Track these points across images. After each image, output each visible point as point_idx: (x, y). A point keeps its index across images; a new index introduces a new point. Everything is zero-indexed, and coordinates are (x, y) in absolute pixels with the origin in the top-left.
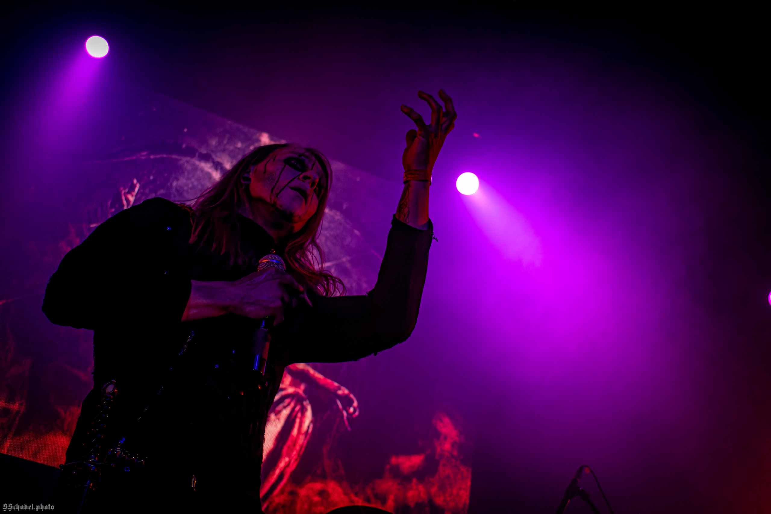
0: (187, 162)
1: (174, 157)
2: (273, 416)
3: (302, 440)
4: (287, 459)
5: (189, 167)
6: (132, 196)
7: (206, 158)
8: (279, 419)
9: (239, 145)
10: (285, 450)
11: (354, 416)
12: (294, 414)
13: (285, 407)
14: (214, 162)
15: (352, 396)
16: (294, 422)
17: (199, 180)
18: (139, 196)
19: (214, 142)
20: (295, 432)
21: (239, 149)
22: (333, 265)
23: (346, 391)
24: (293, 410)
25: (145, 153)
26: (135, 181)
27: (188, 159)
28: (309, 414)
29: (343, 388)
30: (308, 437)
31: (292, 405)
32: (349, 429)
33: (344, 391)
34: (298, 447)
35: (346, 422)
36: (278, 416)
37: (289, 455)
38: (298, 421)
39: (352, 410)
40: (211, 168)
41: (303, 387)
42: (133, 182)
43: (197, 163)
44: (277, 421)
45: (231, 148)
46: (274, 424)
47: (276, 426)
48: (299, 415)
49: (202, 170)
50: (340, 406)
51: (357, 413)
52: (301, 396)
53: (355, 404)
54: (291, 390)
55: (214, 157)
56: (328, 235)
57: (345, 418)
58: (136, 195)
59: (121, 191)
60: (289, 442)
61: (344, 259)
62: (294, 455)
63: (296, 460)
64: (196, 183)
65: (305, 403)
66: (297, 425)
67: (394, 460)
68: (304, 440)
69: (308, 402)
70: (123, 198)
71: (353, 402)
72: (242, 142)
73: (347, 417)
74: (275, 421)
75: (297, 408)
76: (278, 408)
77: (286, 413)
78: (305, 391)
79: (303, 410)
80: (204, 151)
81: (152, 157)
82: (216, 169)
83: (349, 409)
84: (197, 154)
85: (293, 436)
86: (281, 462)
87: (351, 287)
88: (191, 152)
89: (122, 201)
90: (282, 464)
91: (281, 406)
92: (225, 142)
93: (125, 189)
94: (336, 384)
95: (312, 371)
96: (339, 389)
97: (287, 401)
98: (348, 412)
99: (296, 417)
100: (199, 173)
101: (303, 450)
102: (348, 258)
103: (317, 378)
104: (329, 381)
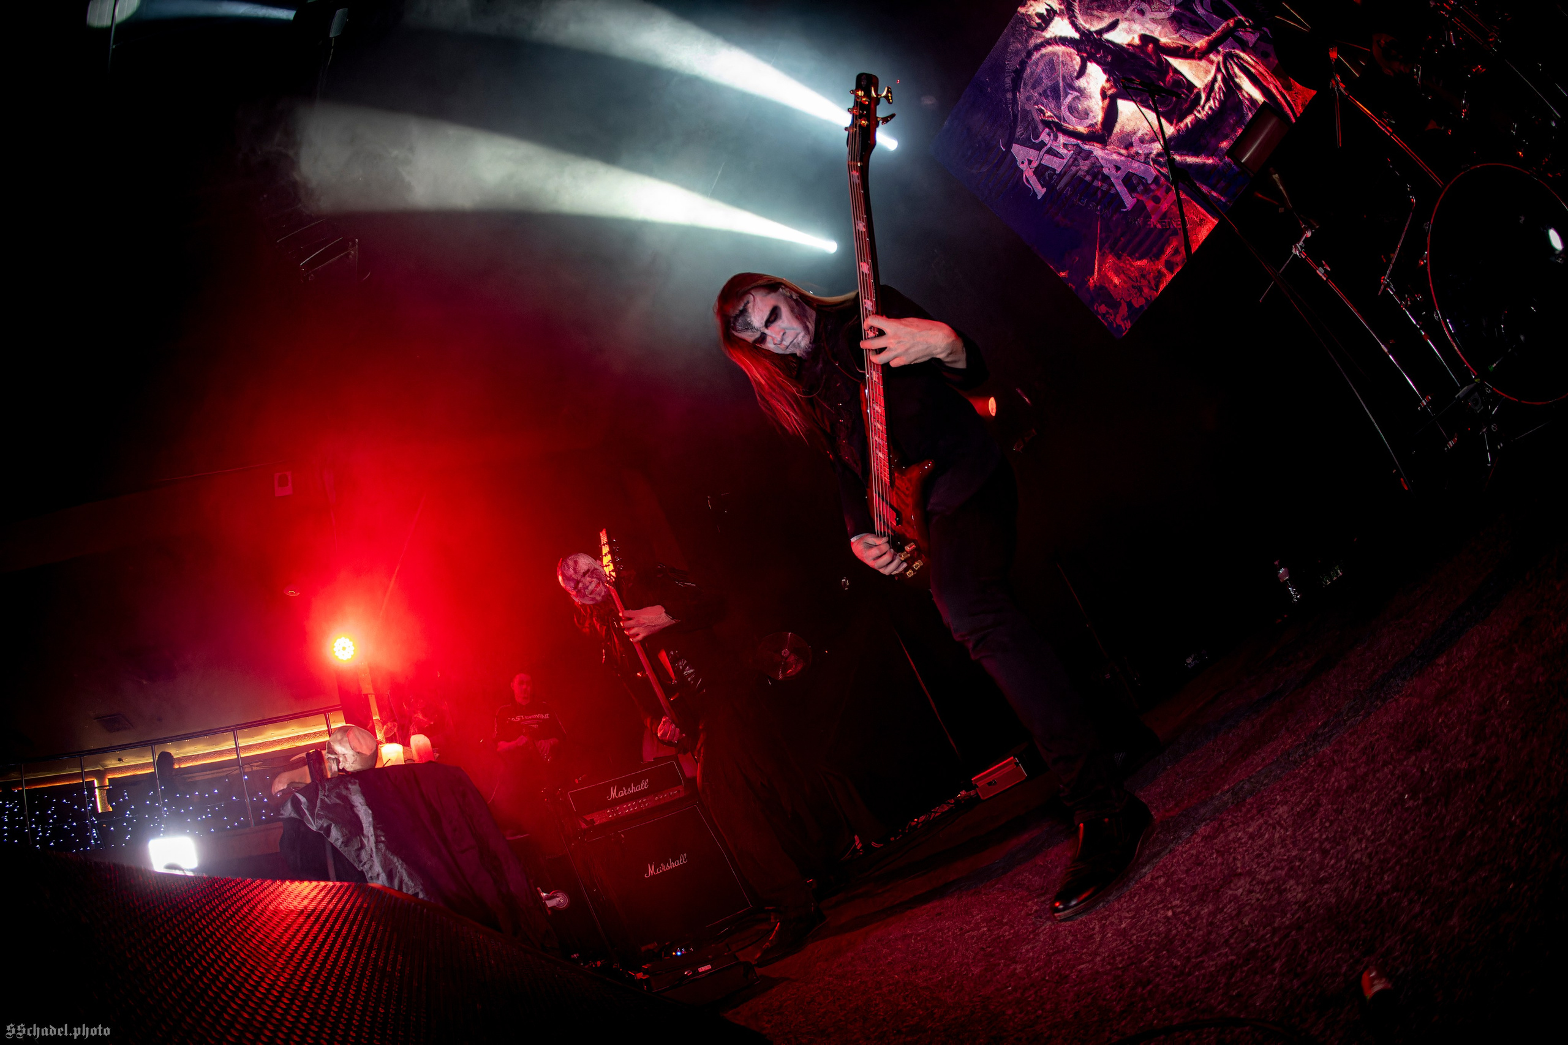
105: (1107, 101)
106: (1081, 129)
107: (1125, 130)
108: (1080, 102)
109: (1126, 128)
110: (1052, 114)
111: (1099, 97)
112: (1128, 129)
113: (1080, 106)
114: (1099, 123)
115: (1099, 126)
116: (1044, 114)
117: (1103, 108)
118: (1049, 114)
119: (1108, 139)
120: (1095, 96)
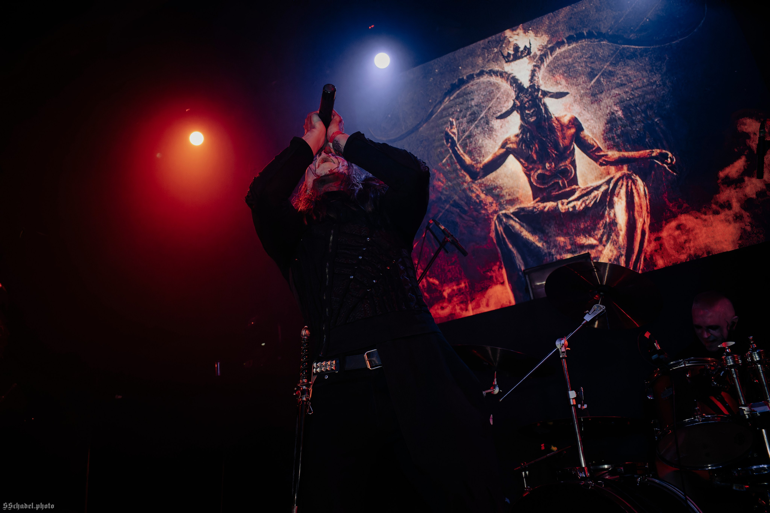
0: (472, 85)
1: (463, 88)
2: (615, 199)
3: (645, 202)
4: (641, 220)
5: (475, 87)
6: (454, 128)
7: (481, 74)
8: (621, 198)
9: (496, 50)
10: (636, 214)
11: (673, 163)
12: (630, 188)
13: (621, 188)
14: (487, 73)
15: (664, 151)
16: (632, 193)
17: (485, 89)
18: (458, 126)
19: (480, 61)
20: (636, 199)
21: (496, 52)
22: (600, 76)
23: (658, 151)
24: (627, 186)
25: (447, 99)
26: (451, 119)
27: (472, 83)
28: (640, 182)
29: (654, 150)
30: (648, 197)
31: (625, 183)
32: (675, 174)
33: (656, 152)
34: (644, 208)
35: (670, 171)
36: (619, 196)
37: (640, 216)
38: (634, 191)
39: (669, 160)
40: (487, 77)
41: (625, 168)
42: (450, 121)
43: (478, 81)
44: (620, 200)
45: (492, 55)
46: (619, 203)
47: (621, 203)
48: (633, 187)
49: (484, 83)
50: (660, 163)
51: (675, 160)
52: (628, 174)
53: (670, 155)
54: (618, 175)
55: (485, 69)
56: (585, 60)
57: (668, 169)
58: (456, 126)
59: (447, 131)
60: (637, 208)
61: (605, 67)
62: (645, 214)
63: (648, 216)
64: (485, 93)
65: (633, 177)
66: (635, 194)
67: (722, 174)
68: (646, 200)
69: (634, 175)
70: (450, 134)
71: (668, 155)
72: (497, 48)
73: (669, 167)
74: (618, 201)
75: (629, 184)
76: (616, 192)
77: (623, 191)
78: (628, 170)
79: (634, 182)
80: (478, 71)
81: (452, 98)
82: (491, 76)
83: (668, 160)
84: (475, 76)
85: (637, 203)
86: (637, 225)
87: (622, 81)
88: (471, 77)
89: (450, 135)
90: (639, 226)
91: (617, 189)
92: (486, 55)
93: (448, 128)
94: (648, 151)
95: (626, 154)
96: (653, 152)
97: (620, 183)
98: (667, 164)
99: (632, 189)
100: (483, 86)
101: (649, 207)
102: (608, 64)
103: (632, 155)
104: (641, 152)
105: (503, 150)
106: (467, 159)
107: (496, 181)
108: (483, 139)
109: (499, 181)
110: (456, 133)
111: (500, 144)
112: (499, 182)
113: (480, 141)
114: (483, 163)
115: (481, 166)
116: (451, 128)
117: (495, 154)
118: (455, 130)
119: (480, 179)
120: (497, 141)
